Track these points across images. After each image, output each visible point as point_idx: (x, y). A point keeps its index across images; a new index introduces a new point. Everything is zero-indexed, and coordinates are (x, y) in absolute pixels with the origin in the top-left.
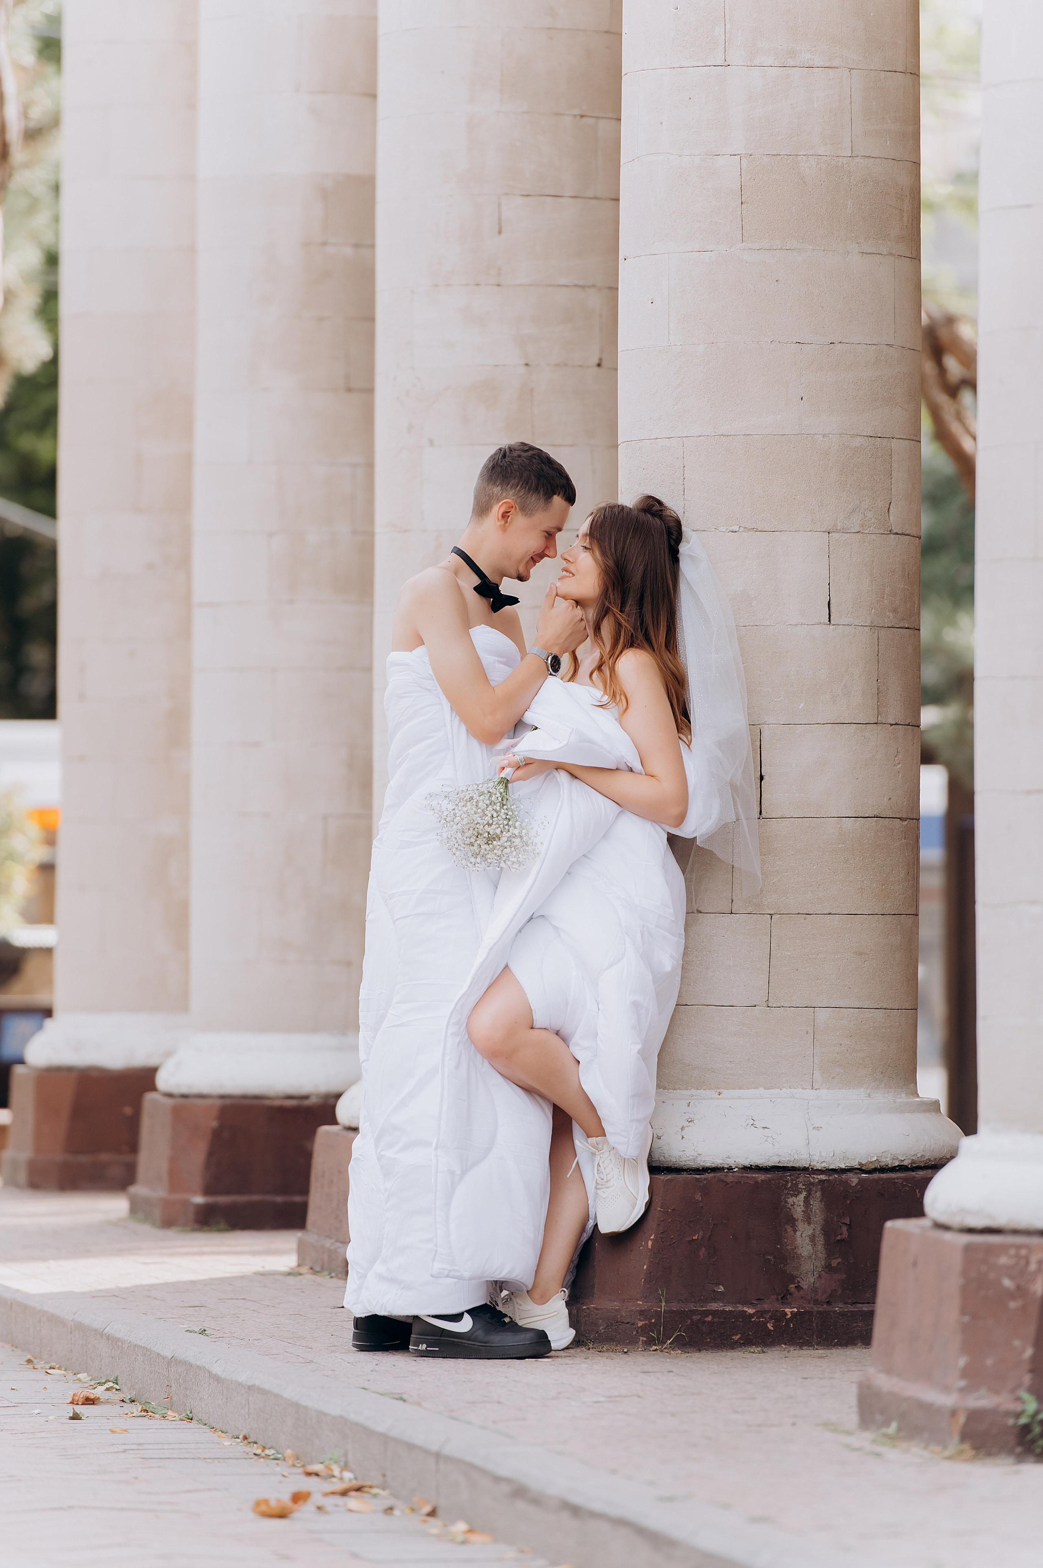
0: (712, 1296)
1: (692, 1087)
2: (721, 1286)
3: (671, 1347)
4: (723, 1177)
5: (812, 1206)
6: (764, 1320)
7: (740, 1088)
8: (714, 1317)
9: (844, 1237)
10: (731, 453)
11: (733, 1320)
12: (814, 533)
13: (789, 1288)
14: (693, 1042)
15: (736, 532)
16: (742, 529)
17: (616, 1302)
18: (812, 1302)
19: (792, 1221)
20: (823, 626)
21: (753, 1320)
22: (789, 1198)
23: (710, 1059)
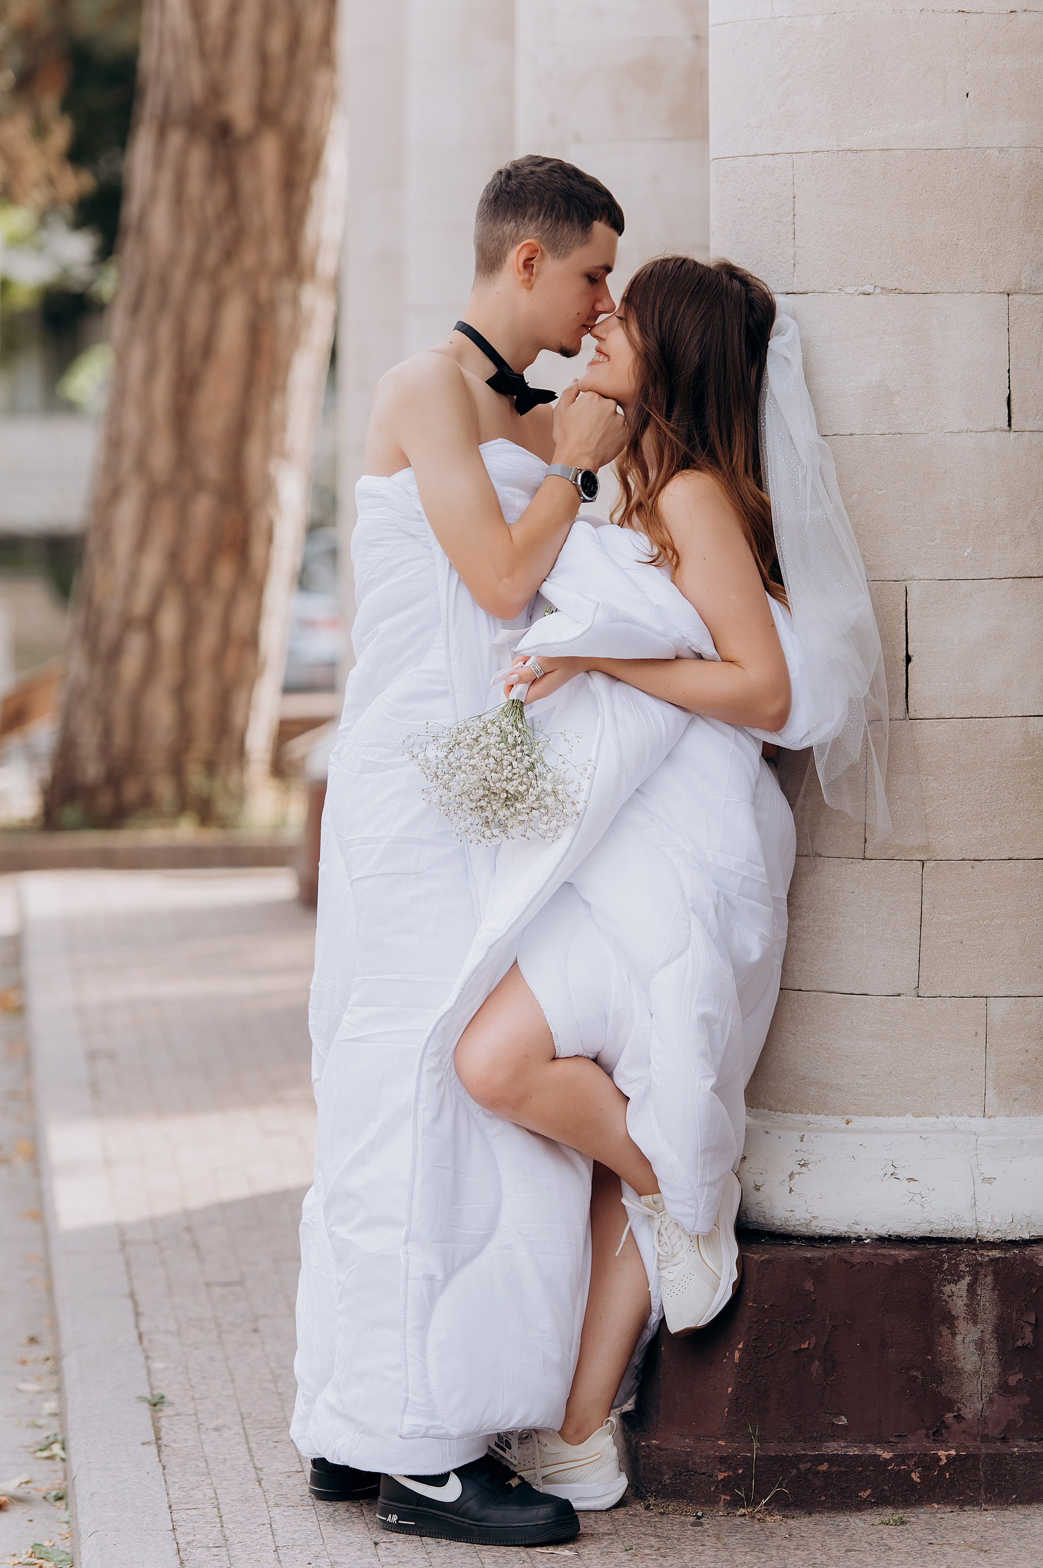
0: (830, 1431)
1: (809, 1109)
2: (843, 1417)
3: (767, 1510)
4: (846, 1256)
5: (979, 1298)
6: (906, 1467)
7: (878, 1115)
8: (831, 1466)
9: (1026, 1341)
10: (863, 177)
11: (860, 1469)
12: (986, 295)
13: (944, 1419)
14: (810, 1045)
15: (869, 294)
16: (878, 290)
17: (688, 1439)
18: (979, 1439)
19: (949, 1319)
20: (1001, 434)
21: (890, 1468)
22: (945, 1285)
23: (834, 1071)
